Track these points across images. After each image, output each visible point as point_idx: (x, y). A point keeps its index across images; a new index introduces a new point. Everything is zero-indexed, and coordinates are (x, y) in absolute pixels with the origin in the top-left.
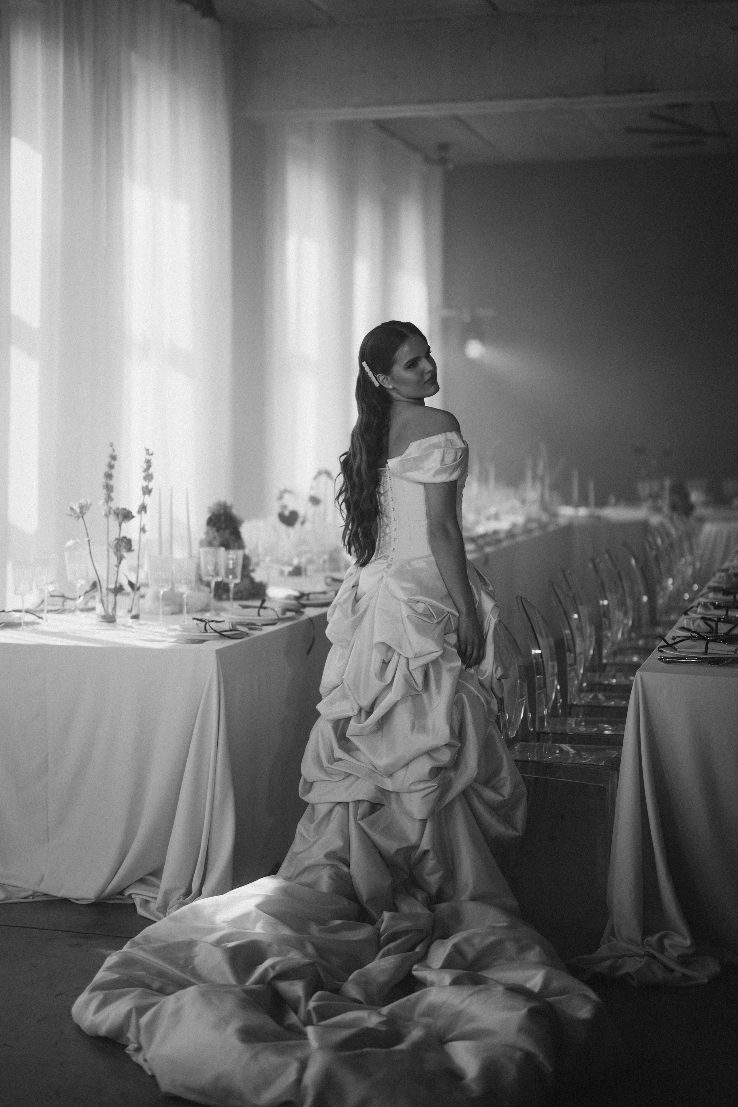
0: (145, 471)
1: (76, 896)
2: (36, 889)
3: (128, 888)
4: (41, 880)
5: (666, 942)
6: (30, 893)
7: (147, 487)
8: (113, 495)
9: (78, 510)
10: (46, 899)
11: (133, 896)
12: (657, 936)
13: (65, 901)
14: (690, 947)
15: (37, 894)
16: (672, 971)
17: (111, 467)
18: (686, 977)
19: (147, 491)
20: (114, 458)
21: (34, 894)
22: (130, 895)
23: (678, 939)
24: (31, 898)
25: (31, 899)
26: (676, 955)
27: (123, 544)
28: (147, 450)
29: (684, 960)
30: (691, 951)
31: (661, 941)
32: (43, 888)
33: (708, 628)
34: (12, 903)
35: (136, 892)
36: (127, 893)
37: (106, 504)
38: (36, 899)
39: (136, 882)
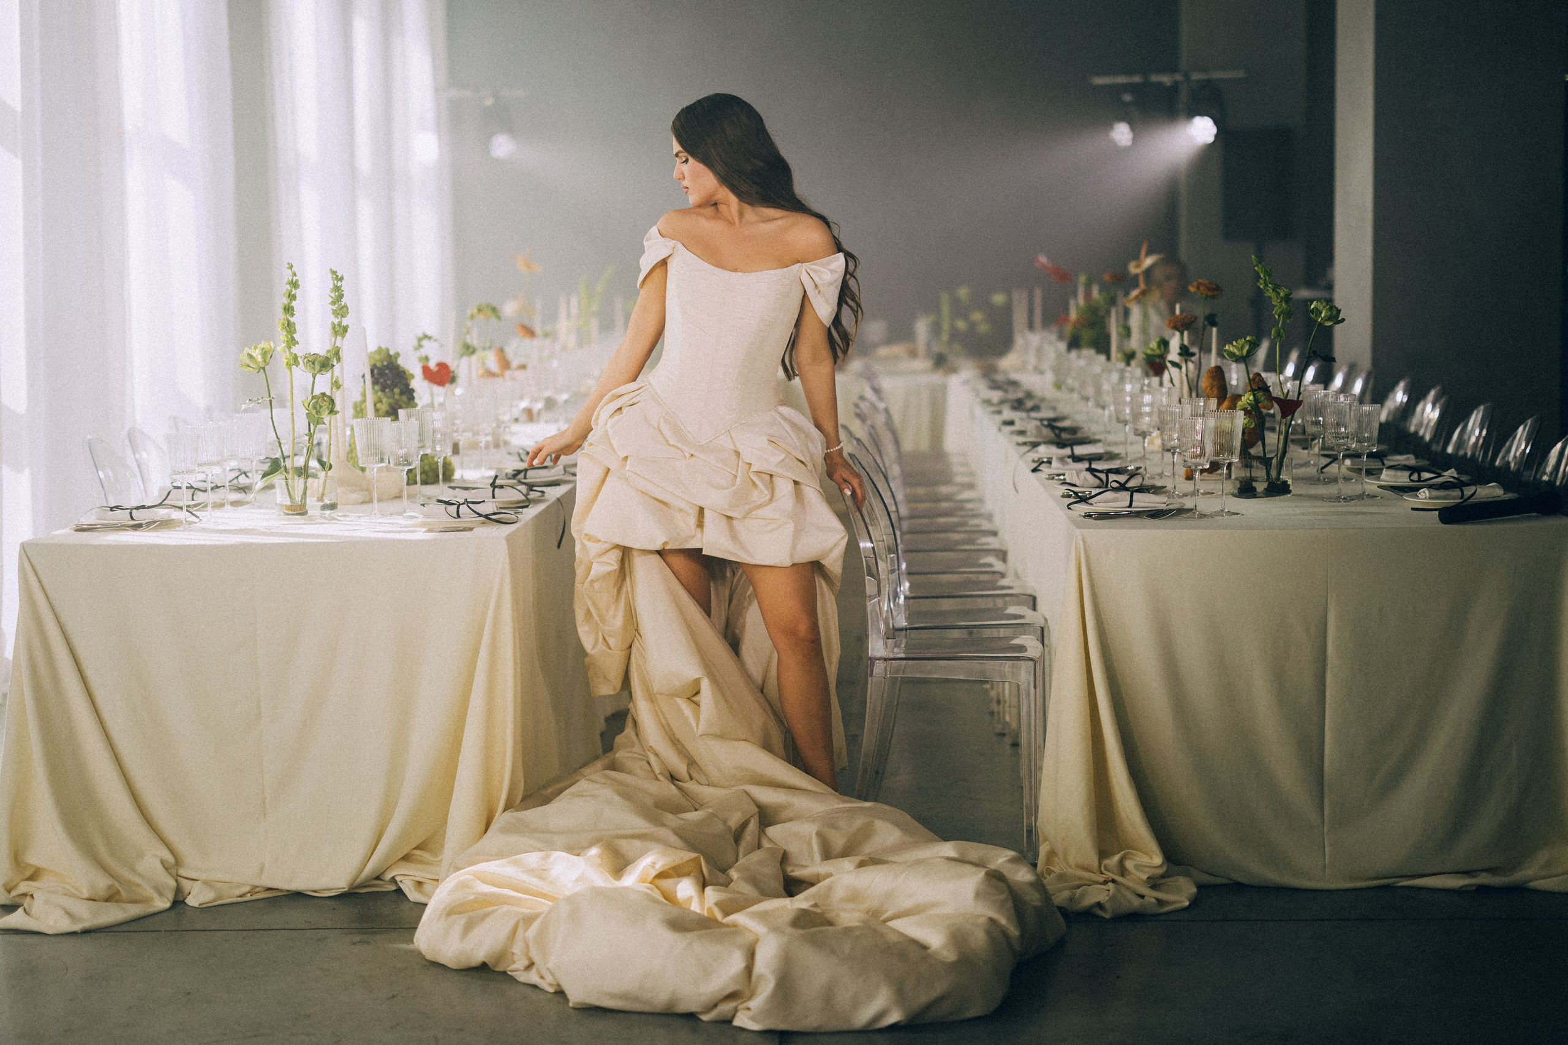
0: (333, 303)
1: (316, 887)
2: (258, 883)
3: (389, 870)
4: (262, 871)
5: (1129, 864)
6: (247, 889)
7: (340, 324)
8: (296, 336)
9: (260, 359)
10: (270, 895)
11: (398, 879)
12: (1117, 858)
13: (298, 896)
14: (1160, 866)
15: (257, 889)
16: (1142, 897)
17: (292, 297)
18: (1160, 902)
19: (340, 331)
20: (295, 285)
21: (254, 890)
22: (393, 878)
23: (1143, 859)
24: (249, 895)
25: (248, 897)
26: (1144, 877)
27: (325, 405)
28: (334, 273)
29: (1154, 883)
30: (1161, 871)
31: (1121, 862)
32: (267, 881)
33: (1097, 482)
34: (222, 905)
35: (399, 873)
36: (388, 876)
37: (287, 350)
38: (255, 897)
39: (398, 861)
